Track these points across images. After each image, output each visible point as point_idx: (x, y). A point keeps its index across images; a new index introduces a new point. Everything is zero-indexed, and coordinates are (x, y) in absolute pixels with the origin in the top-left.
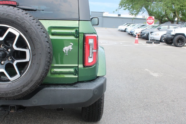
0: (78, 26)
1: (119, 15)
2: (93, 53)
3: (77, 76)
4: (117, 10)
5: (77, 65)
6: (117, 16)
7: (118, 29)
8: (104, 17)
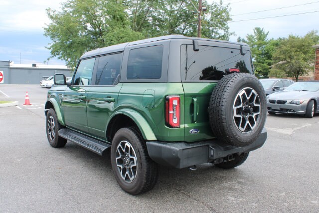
1: (34, 65)
4: (49, 59)
6: (30, 66)
7: (42, 85)
8: (12, 68)
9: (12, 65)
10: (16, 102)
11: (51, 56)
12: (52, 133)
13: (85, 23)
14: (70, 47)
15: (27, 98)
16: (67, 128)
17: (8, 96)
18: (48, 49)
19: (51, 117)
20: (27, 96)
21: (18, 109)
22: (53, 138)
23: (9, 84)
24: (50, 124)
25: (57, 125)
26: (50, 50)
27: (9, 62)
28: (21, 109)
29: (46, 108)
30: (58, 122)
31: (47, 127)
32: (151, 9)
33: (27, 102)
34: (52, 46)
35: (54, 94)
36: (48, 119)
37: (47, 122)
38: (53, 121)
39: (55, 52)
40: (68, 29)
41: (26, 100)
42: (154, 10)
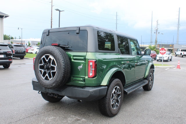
0: (85, 55)
2: (92, 70)
3: (84, 83)
5: (84, 77)
15: (179, 64)
33: (178, 67)
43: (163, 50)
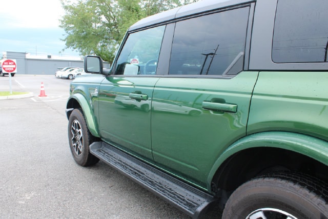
1: (49, 57)
4: (63, 50)
6: (46, 58)
7: (57, 75)
8: (28, 59)
9: (28, 56)
10: (31, 94)
11: (66, 47)
12: (77, 145)
13: (99, 15)
14: (84, 38)
15: (42, 89)
16: (102, 141)
17: (23, 87)
18: (63, 40)
19: (76, 122)
20: (42, 87)
21: (33, 102)
22: (79, 152)
23: (25, 74)
24: (75, 132)
25: (87, 136)
26: (65, 42)
27: (25, 53)
28: (35, 101)
29: (68, 108)
30: (88, 131)
31: (70, 135)
32: (164, 3)
33: (42, 94)
34: (67, 38)
35: (79, 88)
36: (71, 123)
37: (70, 129)
38: (79, 128)
39: (70, 43)
40: (83, 20)
41: (41, 91)
42: (167, 4)
43: (10, 63)
